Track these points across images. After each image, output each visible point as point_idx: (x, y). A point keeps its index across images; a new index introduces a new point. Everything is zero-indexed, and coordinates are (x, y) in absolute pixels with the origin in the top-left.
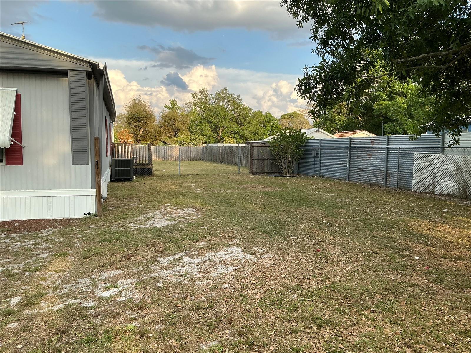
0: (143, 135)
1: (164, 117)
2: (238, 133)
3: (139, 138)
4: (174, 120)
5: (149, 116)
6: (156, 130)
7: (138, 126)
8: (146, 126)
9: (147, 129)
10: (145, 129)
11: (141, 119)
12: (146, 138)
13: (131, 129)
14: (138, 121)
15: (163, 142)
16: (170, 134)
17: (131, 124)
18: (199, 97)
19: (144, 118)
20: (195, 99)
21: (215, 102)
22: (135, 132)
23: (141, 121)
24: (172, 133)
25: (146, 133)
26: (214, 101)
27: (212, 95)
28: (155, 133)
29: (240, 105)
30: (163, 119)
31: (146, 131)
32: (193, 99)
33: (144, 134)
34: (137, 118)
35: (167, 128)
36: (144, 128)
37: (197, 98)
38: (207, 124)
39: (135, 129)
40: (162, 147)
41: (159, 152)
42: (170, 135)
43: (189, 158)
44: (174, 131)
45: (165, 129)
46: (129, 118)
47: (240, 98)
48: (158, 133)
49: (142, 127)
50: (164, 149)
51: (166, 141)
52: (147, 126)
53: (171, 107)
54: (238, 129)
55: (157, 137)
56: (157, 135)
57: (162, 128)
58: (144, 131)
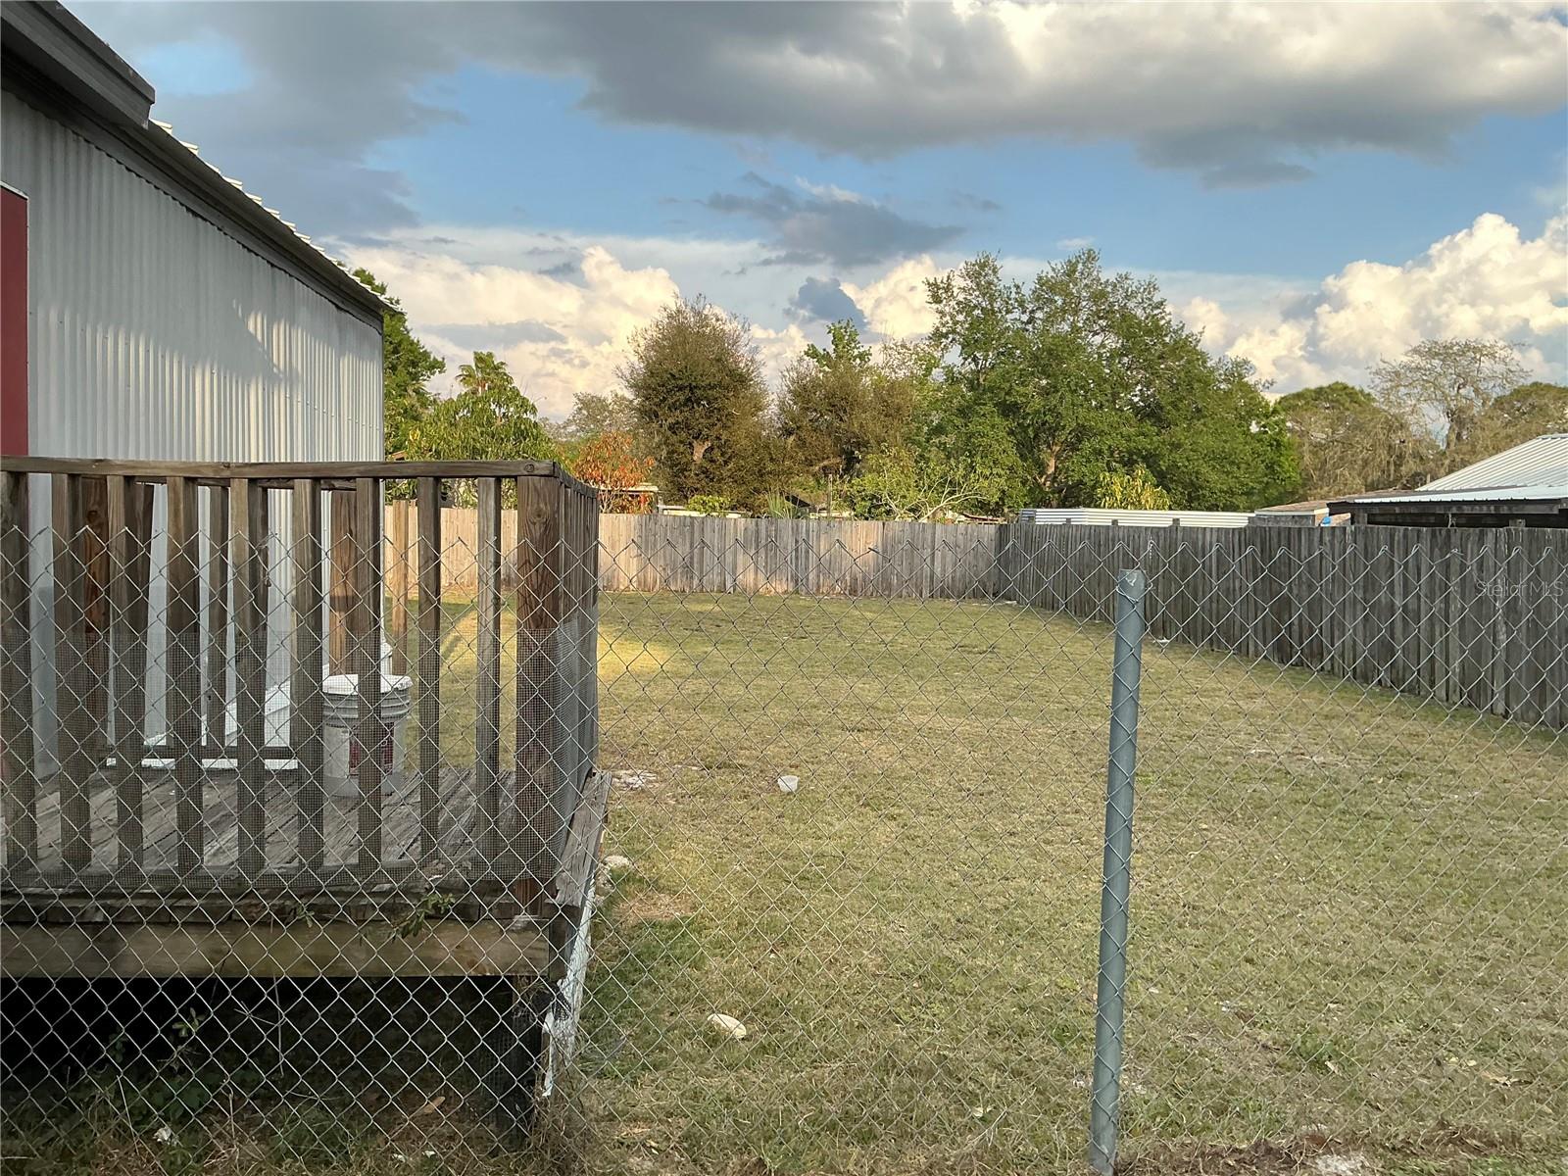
0: (708, 465)
1: (802, 392)
2: (1150, 459)
3: (689, 482)
4: (843, 403)
5: (739, 381)
6: (767, 447)
7: (688, 427)
8: (719, 424)
9: (724, 438)
10: (718, 438)
11: (698, 392)
12: (719, 481)
13: (657, 439)
14: (685, 405)
15: (795, 500)
16: (826, 463)
17: (657, 416)
18: (961, 297)
19: (713, 388)
20: (940, 307)
21: (1029, 322)
22: (673, 452)
23: (699, 404)
24: (834, 461)
25: (721, 460)
26: (1025, 318)
27: (1018, 287)
28: (761, 460)
29: (1156, 330)
30: (796, 394)
31: (721, 450)
32: (935, 306)
33: (712, 461)
34: (681, 388)
35: (811, 438)
36: (713, 433)
37: (952, 303)
38: (997, 420)
39: (674, 439)
40: (787, 523)
41: (772, 545)
42: (825, 468)
43: (926, 584)
44: (843, 451)
45: (802, 443)
46: (649, 387)
47: (1157, 299)
48: (772, 460)
49: (705, 431)
50: (796, 531)
51: (803, 496)
52: (725, 427)
53: (833, 355)
54: (1151, 439)
55: (766, 478)
56: (770, 467)
57: (792, 438)
58: (711, 448)
